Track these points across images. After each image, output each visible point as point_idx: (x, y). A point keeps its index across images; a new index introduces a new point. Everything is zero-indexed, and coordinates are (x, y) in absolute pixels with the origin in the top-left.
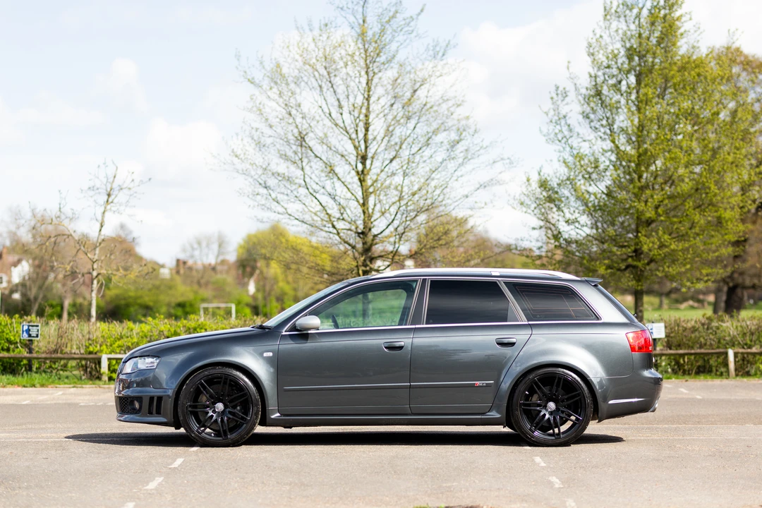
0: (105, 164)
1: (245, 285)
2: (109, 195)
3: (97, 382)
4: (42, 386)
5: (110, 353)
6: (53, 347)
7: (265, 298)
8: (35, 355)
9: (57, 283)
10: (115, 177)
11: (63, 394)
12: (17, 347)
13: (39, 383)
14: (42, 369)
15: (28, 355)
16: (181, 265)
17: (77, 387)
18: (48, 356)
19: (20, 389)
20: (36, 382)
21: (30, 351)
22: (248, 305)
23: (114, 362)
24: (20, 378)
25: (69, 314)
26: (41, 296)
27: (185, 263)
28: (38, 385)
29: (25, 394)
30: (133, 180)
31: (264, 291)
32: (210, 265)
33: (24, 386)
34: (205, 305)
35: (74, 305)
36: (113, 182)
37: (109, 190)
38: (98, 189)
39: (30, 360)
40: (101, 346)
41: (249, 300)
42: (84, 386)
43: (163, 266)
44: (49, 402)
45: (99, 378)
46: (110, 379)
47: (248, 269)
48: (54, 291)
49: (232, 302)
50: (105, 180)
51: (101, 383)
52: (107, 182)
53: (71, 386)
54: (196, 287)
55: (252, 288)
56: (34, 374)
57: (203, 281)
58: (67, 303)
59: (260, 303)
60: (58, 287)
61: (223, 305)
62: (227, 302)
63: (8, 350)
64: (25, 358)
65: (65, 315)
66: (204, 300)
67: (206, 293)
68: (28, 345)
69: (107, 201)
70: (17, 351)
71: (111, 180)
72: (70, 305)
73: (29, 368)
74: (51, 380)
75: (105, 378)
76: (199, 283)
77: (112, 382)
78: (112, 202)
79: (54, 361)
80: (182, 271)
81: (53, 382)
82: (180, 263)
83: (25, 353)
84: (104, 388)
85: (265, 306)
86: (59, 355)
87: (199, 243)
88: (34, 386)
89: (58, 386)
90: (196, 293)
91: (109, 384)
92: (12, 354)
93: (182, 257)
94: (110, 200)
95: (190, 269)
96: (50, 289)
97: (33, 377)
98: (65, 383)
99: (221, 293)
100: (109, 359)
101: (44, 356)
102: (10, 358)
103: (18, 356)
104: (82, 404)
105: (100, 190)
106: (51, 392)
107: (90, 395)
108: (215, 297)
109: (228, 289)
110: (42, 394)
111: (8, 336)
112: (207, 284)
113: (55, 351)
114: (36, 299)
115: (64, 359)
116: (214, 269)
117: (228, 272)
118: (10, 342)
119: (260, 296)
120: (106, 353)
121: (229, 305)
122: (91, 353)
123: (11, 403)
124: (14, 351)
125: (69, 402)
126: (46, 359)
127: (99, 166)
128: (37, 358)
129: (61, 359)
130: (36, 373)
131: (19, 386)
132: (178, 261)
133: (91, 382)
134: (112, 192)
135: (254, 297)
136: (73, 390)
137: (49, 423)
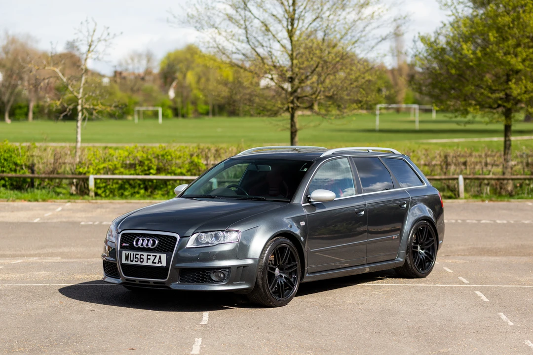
0: (87, 21)
1: (167, 92)
2: (90, 46)
3: (86, 197)
4: (44, 200)
5: (96, 174)
6: (50, 168)
7: (183, 102)
8: (36, 175)
9: (24, 90)
10: (94, 31)
11: (63, 210)
12: (22, 169)
13: (41, 198)
14: (42, 186)
15: (31, 175)
16: (118, 76)
17: (71, 202)
18: (47, 176)
19: (26, 203)
20: (38, 197)
21: (33, 172)
22: (170, 107)
23: (98, 181)
24: (26, 195)
25: (34, 113)
26: (12, 99)
27: (120, 73)
28: (40, 200)
29: (32, 210)
30: (108, 34)
31: (182, 96)
32: (139, 75)
33: (29, 201)
34: (137, 108)
35: (38, 106)
36: (93, 35)
37: (90, 41)
38: (81, 41)
39: (32, 179)
40: (88, 168)
41: (171, 103)
42: (77, 201)
43: (103, 76)
44: (55, 221)
45: (88, 194)
46: (96, 194)
47: (169, 80)
48: (23, 96)
49: (158, 106)
50: (87, 34)
51: (90, 198)
52: (89, 35)
53: (67, 200)
54: (129, 93)
55: (172, 94)
56: (36, 191)
57: (135, 88)
58: (32, 105)
59: (179, 105)
60: (25, 93)
61: (151, 108)
62: (154, 106)
63: (15, 171)
64: (29, 177)
65: (31, 115)
66: (136, 104)
67: (138, 98)
68: (31, 168)
69: (89, 50)
70: (22, 172)
71: (91, 34)
72: (34, 107)
73: (32, 185)
74: (50, 196)
75: (92, 194)
76: (132, 90)
77: (98, 197)
78: (92, 51)
79: (51, 179)
80: (118, 80)
81: (52, 197)
82: (117, 74)
83: (28, 174)
84: (93, 203)
85: (183, 108)
86: (55, 176)
87: (132, 59)
88: (37, 200)
89: (56, 200)
90: (130, 98)
91: (96, 199)
92: (18, 174)
93: (119, 69)
94: (91, 49)
95: (124, 78)
96: (19, 94)
97: (35, 193)
98: (61, 198)
99: (149, 98)
100: (95, 179)
101: (43, 176)
102: (16, 177)
103: (24, 175)
104: (83, 223)
105: (83, 42)
106: (52, 207)
107: (85, 211)
108: (146, 101)
109: (154, 94)
110: (46, 210)
111: (15, 160)
112: (138, 90)
113: (52, 172)
114: (9, 101)
115: (59, 178)
116: (143, 79)
117: (154, 81)
118: (16, 164)
119: (179, 100)
120: (93, 174)
121: (156, 108)
122: (80, 173)
123: (25, 220)
124: (20, 171)
125: (71, 220)
126: (45, 178)
127: (82, 23)
128: (38, 178)
129: (56, 178)
130: (38, 188)
131: (25, 200)
132: (116, 72)
133: (81, 197)
134: (92, 44)
135: (174, 100)
136: (68, 204)
137: (65, 246)
